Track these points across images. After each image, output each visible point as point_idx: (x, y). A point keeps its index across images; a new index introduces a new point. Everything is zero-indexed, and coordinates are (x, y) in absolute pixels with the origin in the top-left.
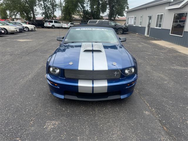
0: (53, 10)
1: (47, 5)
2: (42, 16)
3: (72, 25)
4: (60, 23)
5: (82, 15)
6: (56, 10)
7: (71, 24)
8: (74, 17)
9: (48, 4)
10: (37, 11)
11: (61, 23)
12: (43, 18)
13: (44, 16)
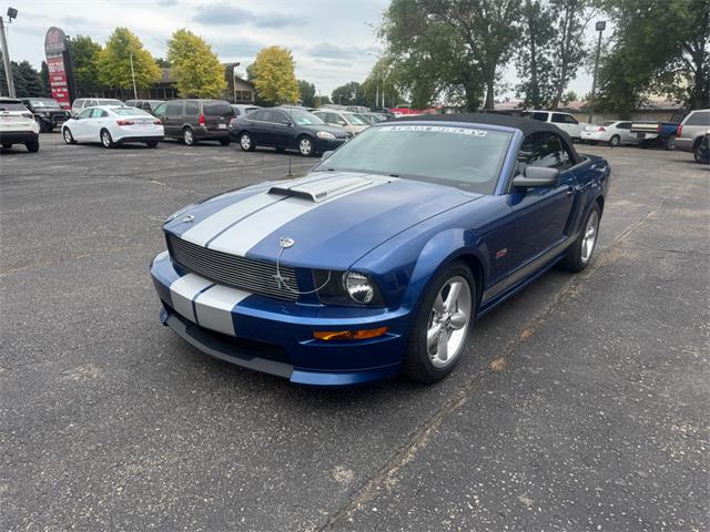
0: (564, 74)
1: (545, 56)
2: (518, 96)
3: (625, 130)
4: (577, 123)
5: (688, 89)
6: (574, 76)
7: (618, 126)
8: (645, 99)
9: (549, 54)
10: (503, 82)
11: (581, 124)
12: (520, 105)
13: (523, 95)
